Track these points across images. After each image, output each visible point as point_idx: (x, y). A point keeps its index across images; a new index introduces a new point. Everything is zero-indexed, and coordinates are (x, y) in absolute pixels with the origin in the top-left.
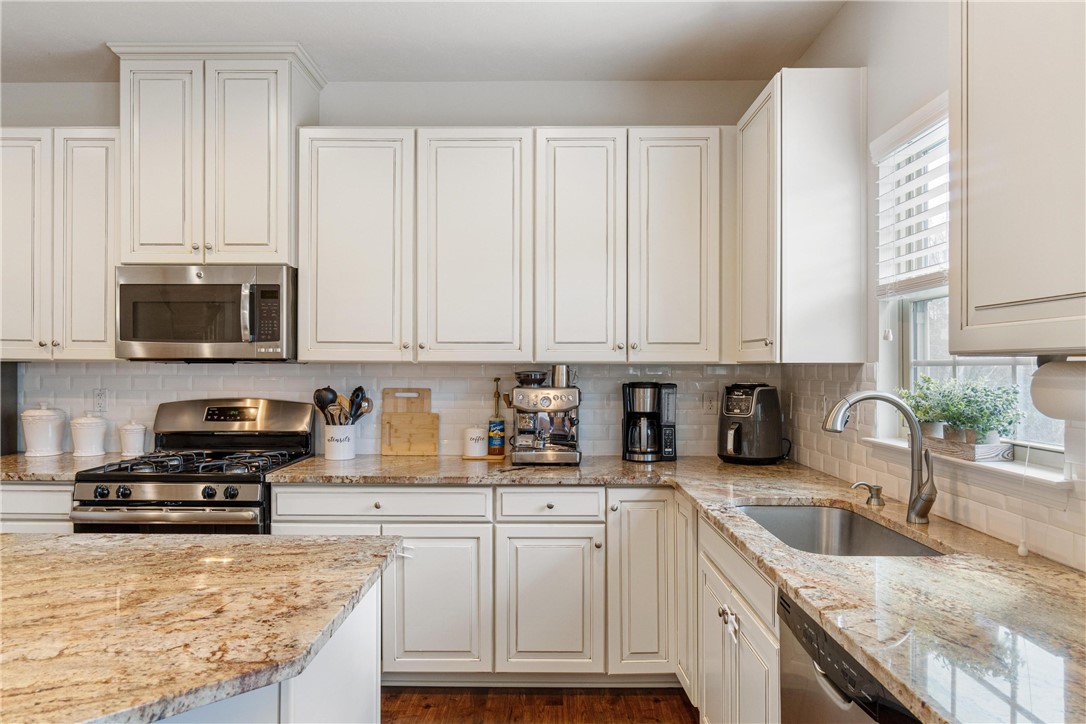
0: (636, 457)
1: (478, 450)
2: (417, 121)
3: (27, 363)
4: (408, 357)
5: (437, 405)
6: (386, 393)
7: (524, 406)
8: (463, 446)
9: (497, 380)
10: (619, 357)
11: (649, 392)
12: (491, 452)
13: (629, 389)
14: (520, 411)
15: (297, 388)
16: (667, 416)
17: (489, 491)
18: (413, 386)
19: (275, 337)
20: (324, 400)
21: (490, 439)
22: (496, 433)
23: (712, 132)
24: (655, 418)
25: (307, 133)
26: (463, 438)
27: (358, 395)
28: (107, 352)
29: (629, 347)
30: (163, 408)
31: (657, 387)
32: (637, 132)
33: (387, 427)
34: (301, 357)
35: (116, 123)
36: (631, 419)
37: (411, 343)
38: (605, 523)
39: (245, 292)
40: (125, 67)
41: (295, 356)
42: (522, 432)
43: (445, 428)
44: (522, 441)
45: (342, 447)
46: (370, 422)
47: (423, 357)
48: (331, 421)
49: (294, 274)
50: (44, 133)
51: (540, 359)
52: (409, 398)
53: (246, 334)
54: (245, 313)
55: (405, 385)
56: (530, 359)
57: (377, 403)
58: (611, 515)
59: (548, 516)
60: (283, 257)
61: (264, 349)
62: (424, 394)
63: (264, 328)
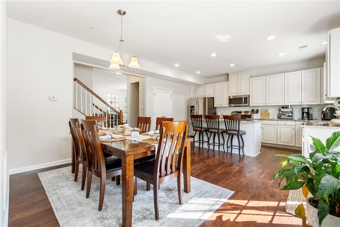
0: (304, 119)
1: (276, 117)
2: (266, 75)
3: (217, 107)
4: (265, 105)
5: (269, 111)
6: (261, 110)
7: (283, 111)
8: (273, 117)
9: (279, 108)
10: (300, 104)
11: (306, 109)
12: (278, 118)
13: (303, 109)
14: (282, 112)
15: (249, 109)
16: (311, 113)
17: (276, 121)
18: (266, 109)
19: (247, 103)
20: (253, 111)
21: (278, 116)
22: (279, 115)
23: (319, 69)
24: (308, 113)
25: (250, 79)
26: (273, 116)
27: (257, 110)
28: (227, 106)
29: (302, 102)
30: (232, 112)
31: (308, 108)
32: (303, 71)
33: (262, 114)
34: (250, 106)
35: (228, 80)
36: (303, 113)
37: (265, 103)
38: (295, 126)
39: (243, 98)
40: (229, 75)
41: (249, 105)
42: (283, 115)
43: (270, 115)
44: (283, 116)
45: (255, 116)
46: (259, 114)
47: (267, 105)
48: (254, 113)
49: (249, 96)
50: (221, 83)
51: (285, 105)
52: (265, 111)
53: (243, 103)
54: (243, 101)
55: (264, 109)
56: (284, 105)
57: (260, 111)
58: (296, 125)
59: (285, 125)
60: (248, 94)
61: (246, 105)
62: (267, 110)
63: (246, 102)
